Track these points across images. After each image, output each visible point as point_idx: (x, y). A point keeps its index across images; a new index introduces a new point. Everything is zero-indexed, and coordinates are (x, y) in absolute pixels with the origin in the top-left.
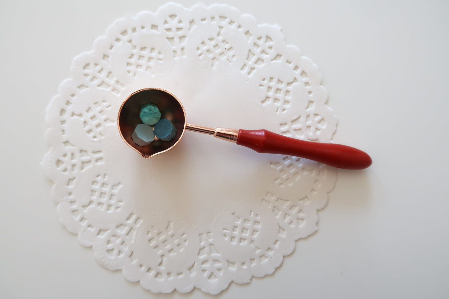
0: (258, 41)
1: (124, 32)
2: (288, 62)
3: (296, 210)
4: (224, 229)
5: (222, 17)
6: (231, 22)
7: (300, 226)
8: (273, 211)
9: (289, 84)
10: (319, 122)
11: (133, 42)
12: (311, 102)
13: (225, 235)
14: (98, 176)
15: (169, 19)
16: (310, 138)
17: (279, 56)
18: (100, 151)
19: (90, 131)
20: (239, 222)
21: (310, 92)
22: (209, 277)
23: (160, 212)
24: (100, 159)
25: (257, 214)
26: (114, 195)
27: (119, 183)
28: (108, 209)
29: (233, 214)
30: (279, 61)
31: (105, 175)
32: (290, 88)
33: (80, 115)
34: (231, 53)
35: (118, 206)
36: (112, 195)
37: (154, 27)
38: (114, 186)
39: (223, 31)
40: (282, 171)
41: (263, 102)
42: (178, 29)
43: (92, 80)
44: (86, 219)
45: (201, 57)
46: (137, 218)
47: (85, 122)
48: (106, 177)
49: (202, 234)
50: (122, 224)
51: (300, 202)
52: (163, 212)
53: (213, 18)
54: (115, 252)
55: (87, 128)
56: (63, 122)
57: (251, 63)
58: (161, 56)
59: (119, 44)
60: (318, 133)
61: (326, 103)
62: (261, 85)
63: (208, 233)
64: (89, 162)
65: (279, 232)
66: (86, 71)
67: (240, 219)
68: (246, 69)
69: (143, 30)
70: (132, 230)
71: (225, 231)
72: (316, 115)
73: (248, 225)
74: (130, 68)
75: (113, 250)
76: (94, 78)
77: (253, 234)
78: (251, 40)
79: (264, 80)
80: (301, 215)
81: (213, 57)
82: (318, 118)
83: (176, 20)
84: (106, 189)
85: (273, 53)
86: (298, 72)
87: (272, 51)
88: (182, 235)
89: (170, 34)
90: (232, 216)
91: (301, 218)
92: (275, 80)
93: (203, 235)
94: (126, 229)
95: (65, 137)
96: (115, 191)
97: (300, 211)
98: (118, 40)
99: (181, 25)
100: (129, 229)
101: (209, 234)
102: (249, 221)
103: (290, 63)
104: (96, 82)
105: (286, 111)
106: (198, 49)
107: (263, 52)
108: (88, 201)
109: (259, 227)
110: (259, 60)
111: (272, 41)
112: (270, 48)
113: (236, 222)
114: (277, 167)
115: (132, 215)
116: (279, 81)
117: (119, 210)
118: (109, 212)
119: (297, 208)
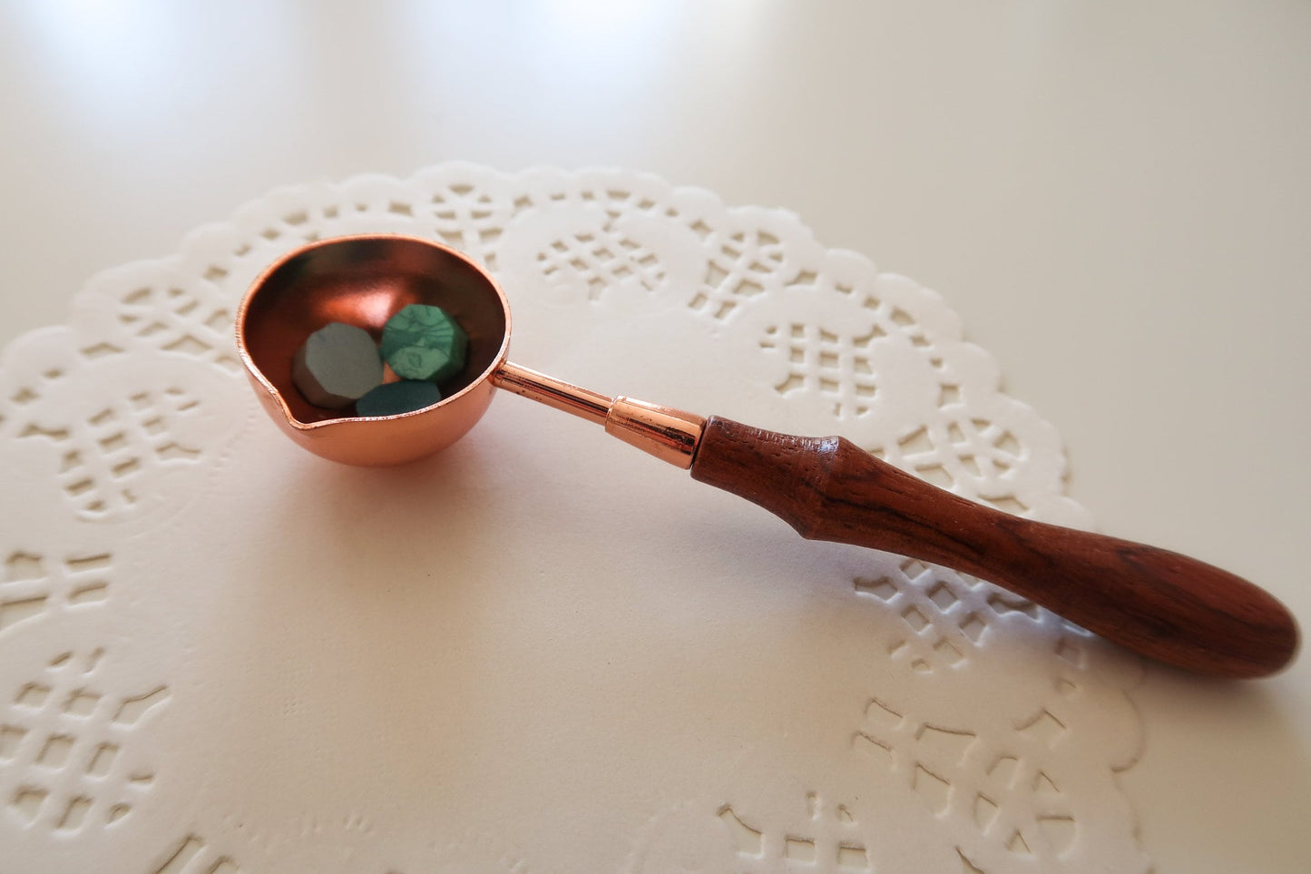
0: (734, 242)
1: (298, 219)
2: (840, 288)
3: (1016, 775)
5: (617, 194)
6: (645, 204)
7: (1064, 856)
8: (914, 786)
9: (860, 341)
10: (998, 444)
12: (949, 389)
14: (61, 659)
16: (984, 492)
17: (807, 275)
18: (104, 557)
19: (81, 485)
20: (758, 856)
21: (936, 363)
23: (345, 821)
24: (98, 587)
25: (842, 808)
26: (115, 748)
27: (162, 688)
28: (61, 822)
29: (724, 810)
31: (99, 652)
32: (862, 351)
33: (61, 433)
34: (651, 270)
35: (123, 800)
36: (104, 747)
37: (399, 209)
38: (128, 701)
39: (619, 222)
40: (908, 610)
41: (781, 388)
42: (479, 213)
43: (144, 333)
45: (552, 277)
47: (72, 456)
48: (102, 662)
51: (1024, 735)
52: (358, 822)
53: (588, 196)
55: (76, 473)
57: (722, 289)
60: (1006, 476)
61: (1002, 390)
62: (764, 345)
64: (39, 599)
66: (136, 308)
67: (763, 838)
68: (707, 309)
72: (980, 423)
76: (156, 327)
79: (772, 331)
80: (1051, 799)
81: (593, 278)
82: (989, 433)
83: (472, 195)
84: (76, 720)
85: (786, 269)
86: (880, 315)
89: (449, 224)
90: (718, 820)
91: (1053, 813)
92: (810, 331)
96: (123, 728)
97: (1040, 776)
98: (271, 234)
102: (809, 842)
103: (848, 291)
105: (868, 413)
106: (542, 257)
107: (755, 266)
110: (744, 285)
111: (778, 243)
112: (776, 257)
113: (742, 854)
114: (887, 597)
115: (191, 846)
116: (825, 335)
117: (123, 820)
118: (65, 834)
119: (1020, 763)
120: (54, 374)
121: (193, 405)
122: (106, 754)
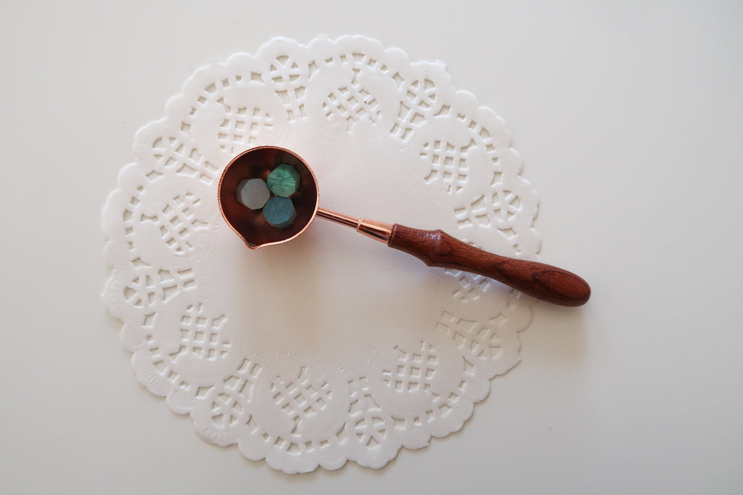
0: (413, 87)
1: (211, 87)
2: (459, 115)
3: (486, 334)
4: (384, 371)
5: (358, 55)
6: (371, 61)
7: (494, 358)
8: (454, 338)
9: (464, 149)
10: (512, 202)
11: (226, 101)
12: (498, 173)
13: (386, 380)
14: (189, 307)
15: (277, 63)
16: (500, 227)
17: (445, 107)
18: (189, 270)
19: (171, 241)
20: (404, 360)
21: (495, 159)
22: (368, 444)
23: (287, 353)
24: (191, 281)
25: (431, 346)
26: (216, 334)
27: (223, 315)
28: (209, 356)
29: (395, 348)
30: (446, 116)
31: (200, 304)
32: (464, 155)
33: (154, 218)
34: (374, 108)
35: (223, 350)
36: (212, 334)
37: (255, 75)
38: (214, 320)
39: (359, 75)
40: (462, 278)
41: (427, 178)
42: (293, 77)
43: (167, 163)
44: (177, 374)
45: (329, 118)
46: (254, 365)
47: (162, 228)
48: (202, 307)
49: (351, 381)
50: (232, 376)
51: (492, 322)
52: (291, 353)
53: (343, 57)
54: (225, 418)
55: (166, 236)
56: (129, 230)
57: (404, 121)
58: (269, 120)
59: (203, 106)
60: (511, 218)
61: (520, 174)
62: (422, 154)
63: (360, 379)
64: (174, 287)
65: (465, 369)
66: (158, 150)
67: (407, 355)
68: (399, 132)
69: (240, 82)
70: (248, 383)
71: (385, 374)
72: (507, 192)
73: (418, 362)
74: (223, 141)
75: (221, 415)
76: (171, 159)
77: (427, 375)
78: (401, 87)
79: (426, 145)
80: (495, 341)
81: (348, 116)
82: (509, 197)
83: (289, 62)
84: (202, 326)
85: (436, 104)
86: (475, 130)
87: (434, 102)
88: (323, 386)
89: (280, 86)
90: (394, 350)
91: (495, 345)
92: (443, 144)
93: (354, 382)
94: (238, 383)
95: (134, 252)
96: (217, 328)
97: (494, 334)
98: (202, 99)
99: (295, 71)
100: (243, 383)
101: (362, 380)
102: (420, 355)
103: (463, 117)
104: (174, 165)
105: (462, 189)
106: (324, 104)
107: (422, 103)
108: (178, 346)
109: (434, 363)
110: (416, 115)
111: (434, 86)
112: (432, 96)
113: (400, 360)
114: (455, 274)
115: (246, 361)
116: (449, 145)
117: (225, 355)
118: (211, 359)
119: (489, 331)
120: (140, 188)
121: (198, 200)
122: (214, 336)
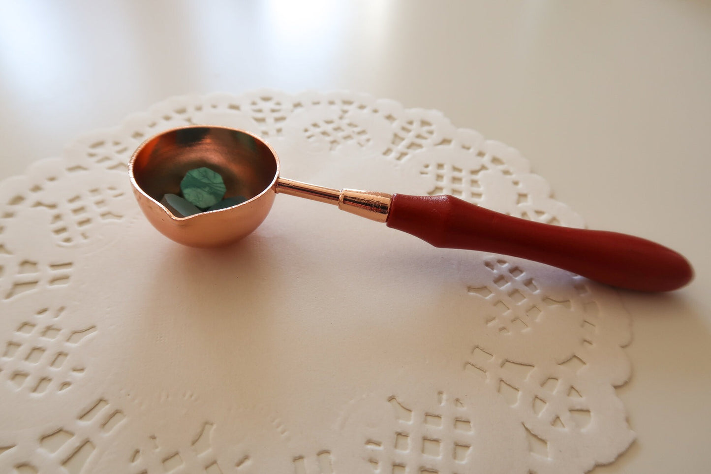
0: (408, 125)
1: (181, 111)
2: (464, 147)
3: (557, 389)
4: (369, 442)
5: (347, 102)
6: (362, 107)
7: (584, 431)
8: (499, 391)
9: (474, 172)
11: (194, 120)
12: (522, 196)
13: (373, 461)
14: (41, 312)
15: (259, 101)
17: (446, 141)
18: (69, 264)
19: (61, 230)
20: (410, 423)
21: (516, 183)
23: (184, 395)
24: (65, 278)
25: (457, 400)
26: (66, 355)
27: (93, 327)
28: (35, 390)
29: (391, 399)
30: (449, 146)
31: (62, 309)
32: (475, 177)
33: (53, 206)
34: (364, 137)
35: (68, 380)
36: (60, 354)
37: (234, 108)
38: (75, 333)
39: (347, 115)
40: (497, 302)
41: (430, 193)
42: (274, 111)
43: (99, 161)
45: (311, 140)
46: (113, 412)
47: (57, 217)
48: (63, 314)
49: (301, 457)
50: (60, 431)
52: (191, 396)
53: (332, 103)
55: (58, 225)
57: (401, 147)
59: (166, 122)
61: (552, 197)
62: (422, 173)
63: (320, 453)
64: (34, 283)
65: (532, 448)
66: (96, 150)
67: (413, 414)
68: (393, 155)
70: (88, 446)
71: (370, 447)
72: (539, 213)
73: (437, 428)
76: (106, 159)
77: (455, 456)
78: (394, 124)
79: (427, 166)
80: (576, 401)
81: (333, 140)
82: (544, 216)
83: (272, 102)
84: (48, 340)
85: (436, 137)
86: (486, 160)
88: (240, 463)
89: (259, 115)
90: (389, 404)
91: (578, 407)
92: (447, 167)
93: (305, 461)
94: (67, 445)
96: (71, 345)
97: (572, 389)
98: (167, 118)
99: (278, 107)
100: (77, 446)
101: (323, 456)
102: (438, 417)
103: (468, 149)
104: (108, 163)
106: (306, 130)
107: (419, 136)
109: (468, 434)
110: (412, 145)
111: (432, 126)
112: (430, 132)
113: (401, 421)
114: (486, 296)
115: (102, 403)
116: (455, 169)
117: (67, 389)
118: (35, 395)
119: (560, 381)
120: (52, 179)
121: (121, 195)
122: (61, 357)
